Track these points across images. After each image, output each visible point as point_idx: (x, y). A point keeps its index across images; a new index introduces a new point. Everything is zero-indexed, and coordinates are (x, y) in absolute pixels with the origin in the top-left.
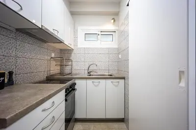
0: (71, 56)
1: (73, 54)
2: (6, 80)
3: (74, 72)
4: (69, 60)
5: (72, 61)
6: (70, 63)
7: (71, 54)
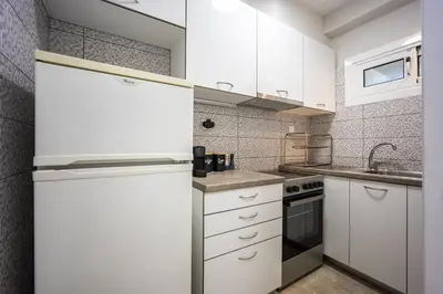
0: (329, 127)
1: (333, 124)
2: (227, 163)
3: (336, 161)
4: (326, 136)
5: (332, 139)
6: (328, 143)
7: (329, 123)
